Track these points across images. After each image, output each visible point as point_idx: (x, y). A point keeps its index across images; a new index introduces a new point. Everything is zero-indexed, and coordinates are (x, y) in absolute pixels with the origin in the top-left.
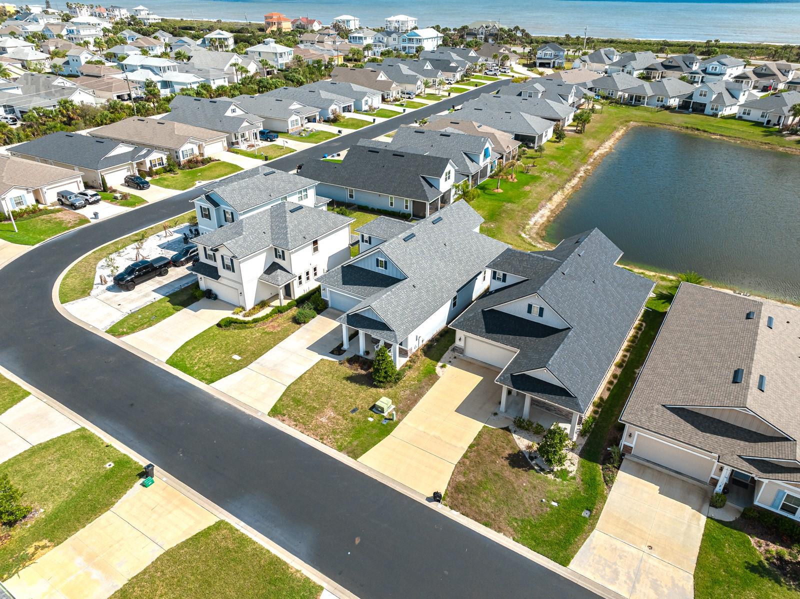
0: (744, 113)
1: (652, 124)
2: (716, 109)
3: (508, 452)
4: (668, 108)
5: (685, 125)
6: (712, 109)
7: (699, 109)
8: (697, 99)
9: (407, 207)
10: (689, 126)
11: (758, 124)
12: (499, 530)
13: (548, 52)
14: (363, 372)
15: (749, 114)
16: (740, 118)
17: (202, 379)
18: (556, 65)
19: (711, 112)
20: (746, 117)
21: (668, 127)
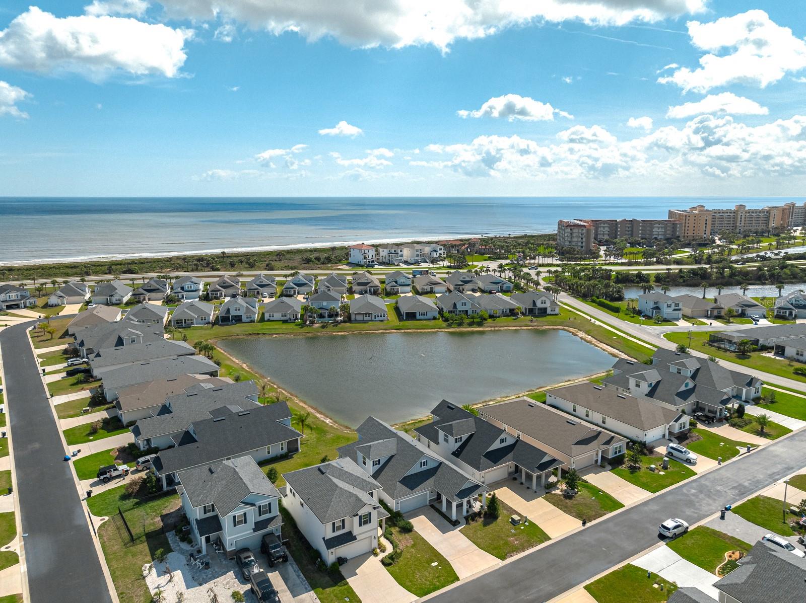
0: (270, 316)
1: (224, 338)
2: (251, 318)
3: (562, 497)
4: (214, 324)
5: (247, 333)
6: (247, 318)
7: (238, 319)
8: (233, 313)
9: (282, 449)
10: (251, 333)
11: (285, 322)
12: (605, 514)
13: (13, 294)
14: (482, 519)
15: (273, 316)
16: (269, 320)
17: (453, 582)
18: (28, 305)
19: (249, 320)
20: (272, 318)
21: (237, 337)
